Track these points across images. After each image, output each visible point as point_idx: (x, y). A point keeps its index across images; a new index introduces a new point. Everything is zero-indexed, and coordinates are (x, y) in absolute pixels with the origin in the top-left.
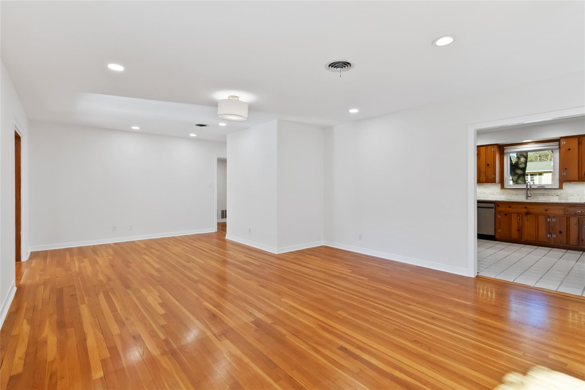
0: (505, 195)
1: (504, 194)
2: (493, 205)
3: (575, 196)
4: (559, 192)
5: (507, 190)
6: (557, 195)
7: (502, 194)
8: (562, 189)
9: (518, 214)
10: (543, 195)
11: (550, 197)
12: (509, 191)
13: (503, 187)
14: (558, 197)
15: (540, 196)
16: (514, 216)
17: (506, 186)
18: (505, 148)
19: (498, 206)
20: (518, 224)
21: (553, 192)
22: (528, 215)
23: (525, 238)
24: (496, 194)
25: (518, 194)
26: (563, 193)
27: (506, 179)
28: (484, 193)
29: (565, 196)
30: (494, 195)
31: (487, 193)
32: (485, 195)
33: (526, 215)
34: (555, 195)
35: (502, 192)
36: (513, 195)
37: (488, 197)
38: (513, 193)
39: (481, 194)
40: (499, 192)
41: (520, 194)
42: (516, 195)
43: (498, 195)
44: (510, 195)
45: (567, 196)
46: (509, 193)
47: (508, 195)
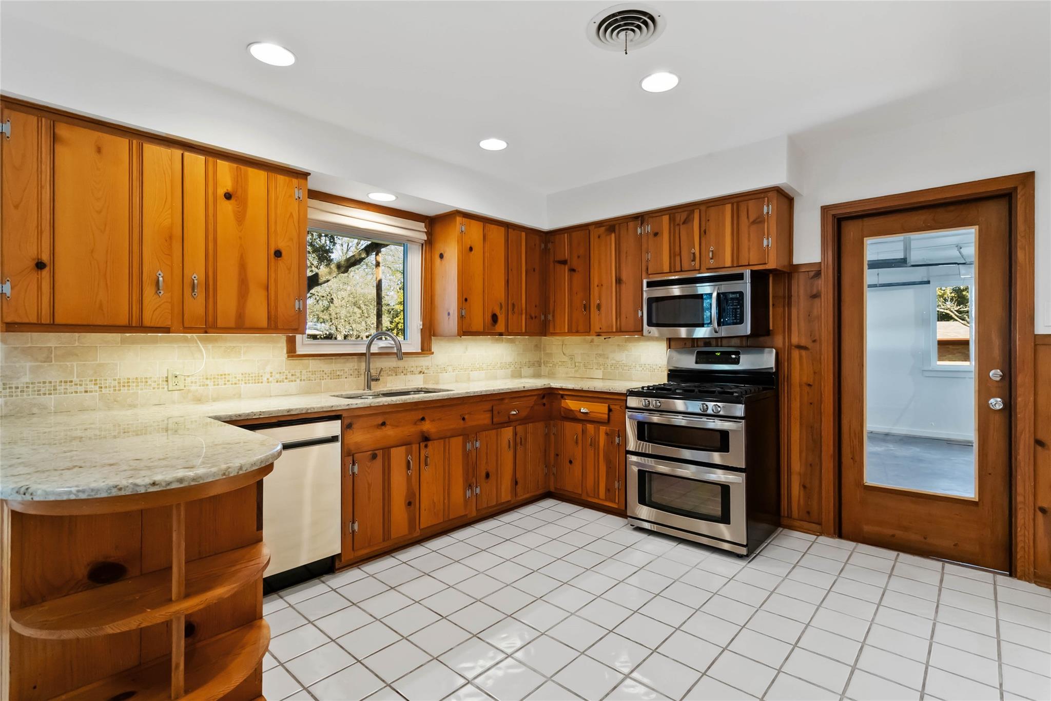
0: (298, 380)
1: (298, 375)
2: (334, 428)
3: (450, 372)
4: (424, 361)
5: (306, 361)
7: (289, 376)
8: (429, 353)
9: (409, 445)
10: (395, 371)
11: (409, 377)
12: (312, 364)
13: (292, 351)
14: (422, 375)
15: (389, 375)
16: (396, 455)
17: (302, 348)
19: (350, 426)
20: (409, 478)
21: (411, 363)
22: (430, 443)
23: (423, 522)
24: (271, 379)
25: (338, 373)
28: (221, 375)
29: (433, 373)
30: (260, 381)
31: (236, 377)
32: (225, 384)
33: (425, 443)
34: (417, 372)
35: (289, 372)
36: (323, 379)
37: (240, 395)
38: (323, 371)
39: (208, 382)
40: (280, 373)
41: (344, 373)
42: (331, 379)
43: (277, 382)
44: (315, 380)
45: (437, 373)
46: (314, 373)
47: (309, 380)
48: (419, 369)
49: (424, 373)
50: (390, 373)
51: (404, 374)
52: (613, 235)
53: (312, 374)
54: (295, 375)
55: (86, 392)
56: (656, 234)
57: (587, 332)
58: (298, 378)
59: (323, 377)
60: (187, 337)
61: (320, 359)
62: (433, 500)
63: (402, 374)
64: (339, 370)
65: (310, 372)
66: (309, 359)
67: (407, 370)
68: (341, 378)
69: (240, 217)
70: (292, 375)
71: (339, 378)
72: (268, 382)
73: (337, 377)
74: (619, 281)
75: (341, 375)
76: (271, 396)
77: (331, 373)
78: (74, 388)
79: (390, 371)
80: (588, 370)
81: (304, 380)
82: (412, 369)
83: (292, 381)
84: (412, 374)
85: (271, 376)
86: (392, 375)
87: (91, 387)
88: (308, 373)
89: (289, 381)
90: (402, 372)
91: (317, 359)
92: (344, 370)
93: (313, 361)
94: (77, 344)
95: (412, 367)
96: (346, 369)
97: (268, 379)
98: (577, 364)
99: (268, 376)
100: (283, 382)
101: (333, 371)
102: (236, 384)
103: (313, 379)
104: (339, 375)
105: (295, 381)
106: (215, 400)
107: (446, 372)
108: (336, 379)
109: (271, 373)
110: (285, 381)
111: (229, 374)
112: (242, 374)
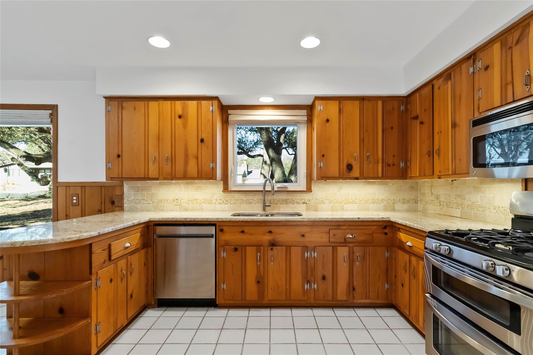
0: (229, 204)
1: (229, 201)
2: (212, 230)
3: (327, 204)
4: (307, 197)
5: (233, 194)
6: (304, 203)
7: (225, 201)
8: (312, 191)
9: (258, 246)
10: (286, 202)
11: (296, 205)
12: (237, 195)
13: (226, 189)
14: (305, 205)
15: (282, 204)
16: (250, 251)
17: (232, 187)
18: (230, 112)
19: (222, 230)
20: (258, 267)
21: (298, 197)
22: (275, 248)
23: (270, 296)
24: (216, 202)
25: (251, 201)
26: (312, 199)
27: (232, 172)
28: (195, 199)
29: (314, 204)
30: (211, 203)
31: (201, 201)
32: (196, 204)
33: (271, 247)
34: (301, 203)
35: (225, 199)
36: (242, 204)
37: (203, 209)
38: (242, 200)
39: (189, 202)
40: (221, 200)
41: (254, 201)
42: (246, 204)
43: (219, 204)
44: (238, 204)
45: (317, 204)
46: (237, 200)
47: (235, 204)
48: (303, 201)
49: (306, 203)
50: (282, 202)
51: (292, 204)
52: (449, 82)
53: (236, 201)
54: (228, 201)
55: (149, 204)
56: (487, 68)
57: (432, 174)
58: (229, 202)
59: (242, 202)
60: (173, 182)
61: (240, 193)
62: (278, 284)
63: (291, 203)
64: (251, 199)
65: (235, 200)
66: (234, 193)
67: (294, 201)
68: (252, 204)
69: (185, 126)
70: (226, 201)
71: (251, 204)
72: (215, 204)
73: (250, 203)
74: (454, 125)
75: (252, 202)
76: (216, 211)
77: (246, 201)
78: (145, 202)
79: (282, 201)
80: (449, 208)
81: (232, 204)
82: (298, 201)
83: (226, 204)
84: (298, 204)
85: (216, 201)
86: (284, 204)
87: (150, 202)
88: (234, 200)
89: (225, 204)
90: (291, 202)
91: (239, 193)
92: (254, 199)
93: (237, 194)
94: (146, 185)
95: (298, 199)
96: (255, 199)
97: (215, 202)
98: (441, 203)
99: (215, 201)
100: (222, 204)
101: (248, 199)
102: (201, 204)
103: (237, 203)
104: (251, 202)
105: (228, 204)
106: (192, 210)
107: (324, 204)
108: (249, 204)
109: (216, 199)
110: (223, 203)
111: (198, 199)
112: (203, 199)
